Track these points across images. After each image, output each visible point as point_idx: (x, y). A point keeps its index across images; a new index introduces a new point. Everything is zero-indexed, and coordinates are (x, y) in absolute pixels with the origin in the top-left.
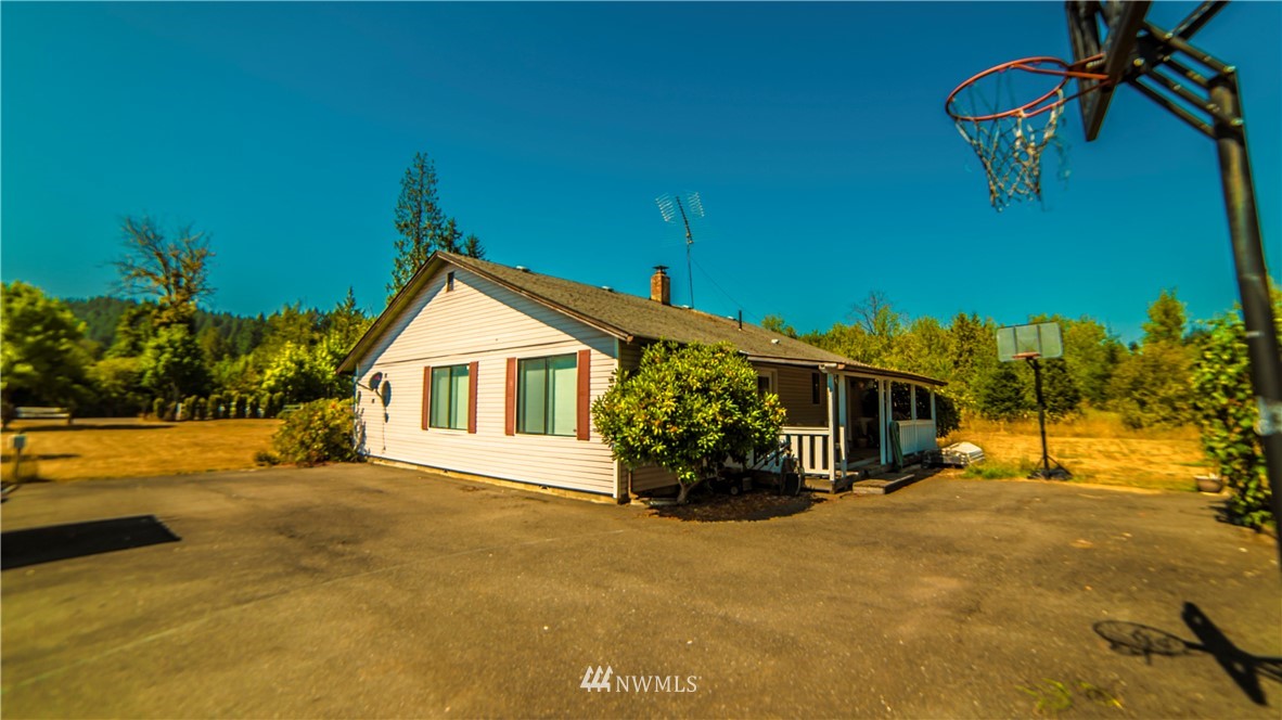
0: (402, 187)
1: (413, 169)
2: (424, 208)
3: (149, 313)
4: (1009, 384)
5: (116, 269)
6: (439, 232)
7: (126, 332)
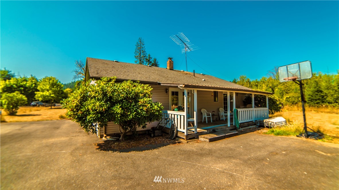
0: (136, 47)
1: (138, 42)
2: (142, 52)
3: (81, 82)
4: (319, 94)
5: (75, 73)
6: (145, 58)
7: (77, 87)
